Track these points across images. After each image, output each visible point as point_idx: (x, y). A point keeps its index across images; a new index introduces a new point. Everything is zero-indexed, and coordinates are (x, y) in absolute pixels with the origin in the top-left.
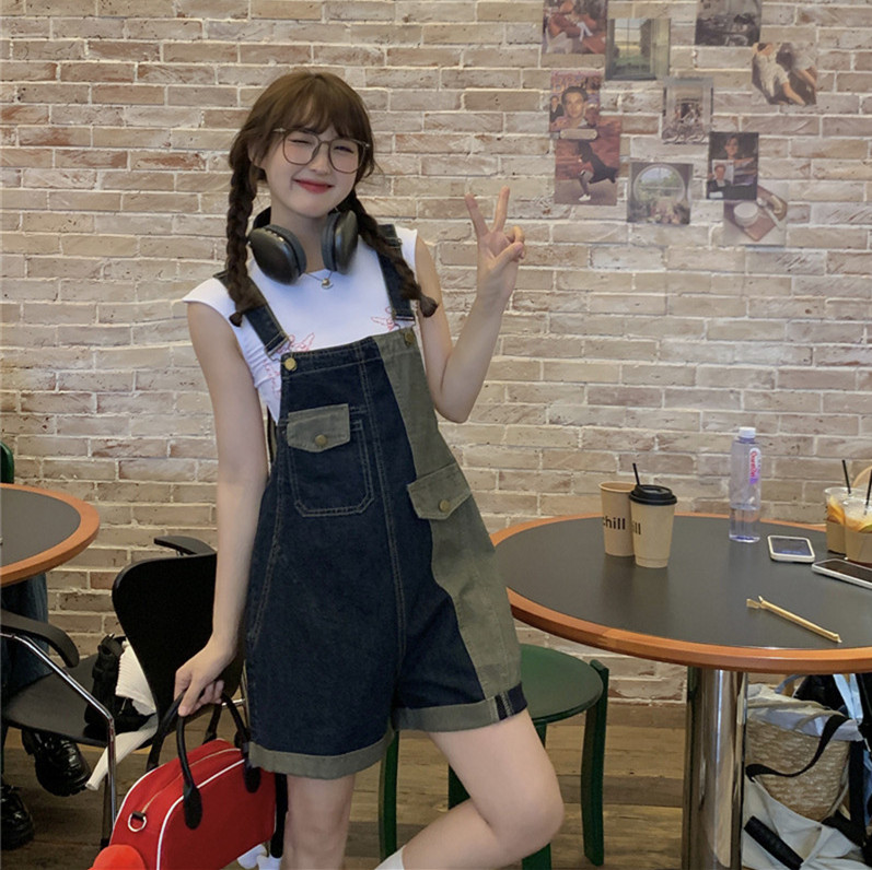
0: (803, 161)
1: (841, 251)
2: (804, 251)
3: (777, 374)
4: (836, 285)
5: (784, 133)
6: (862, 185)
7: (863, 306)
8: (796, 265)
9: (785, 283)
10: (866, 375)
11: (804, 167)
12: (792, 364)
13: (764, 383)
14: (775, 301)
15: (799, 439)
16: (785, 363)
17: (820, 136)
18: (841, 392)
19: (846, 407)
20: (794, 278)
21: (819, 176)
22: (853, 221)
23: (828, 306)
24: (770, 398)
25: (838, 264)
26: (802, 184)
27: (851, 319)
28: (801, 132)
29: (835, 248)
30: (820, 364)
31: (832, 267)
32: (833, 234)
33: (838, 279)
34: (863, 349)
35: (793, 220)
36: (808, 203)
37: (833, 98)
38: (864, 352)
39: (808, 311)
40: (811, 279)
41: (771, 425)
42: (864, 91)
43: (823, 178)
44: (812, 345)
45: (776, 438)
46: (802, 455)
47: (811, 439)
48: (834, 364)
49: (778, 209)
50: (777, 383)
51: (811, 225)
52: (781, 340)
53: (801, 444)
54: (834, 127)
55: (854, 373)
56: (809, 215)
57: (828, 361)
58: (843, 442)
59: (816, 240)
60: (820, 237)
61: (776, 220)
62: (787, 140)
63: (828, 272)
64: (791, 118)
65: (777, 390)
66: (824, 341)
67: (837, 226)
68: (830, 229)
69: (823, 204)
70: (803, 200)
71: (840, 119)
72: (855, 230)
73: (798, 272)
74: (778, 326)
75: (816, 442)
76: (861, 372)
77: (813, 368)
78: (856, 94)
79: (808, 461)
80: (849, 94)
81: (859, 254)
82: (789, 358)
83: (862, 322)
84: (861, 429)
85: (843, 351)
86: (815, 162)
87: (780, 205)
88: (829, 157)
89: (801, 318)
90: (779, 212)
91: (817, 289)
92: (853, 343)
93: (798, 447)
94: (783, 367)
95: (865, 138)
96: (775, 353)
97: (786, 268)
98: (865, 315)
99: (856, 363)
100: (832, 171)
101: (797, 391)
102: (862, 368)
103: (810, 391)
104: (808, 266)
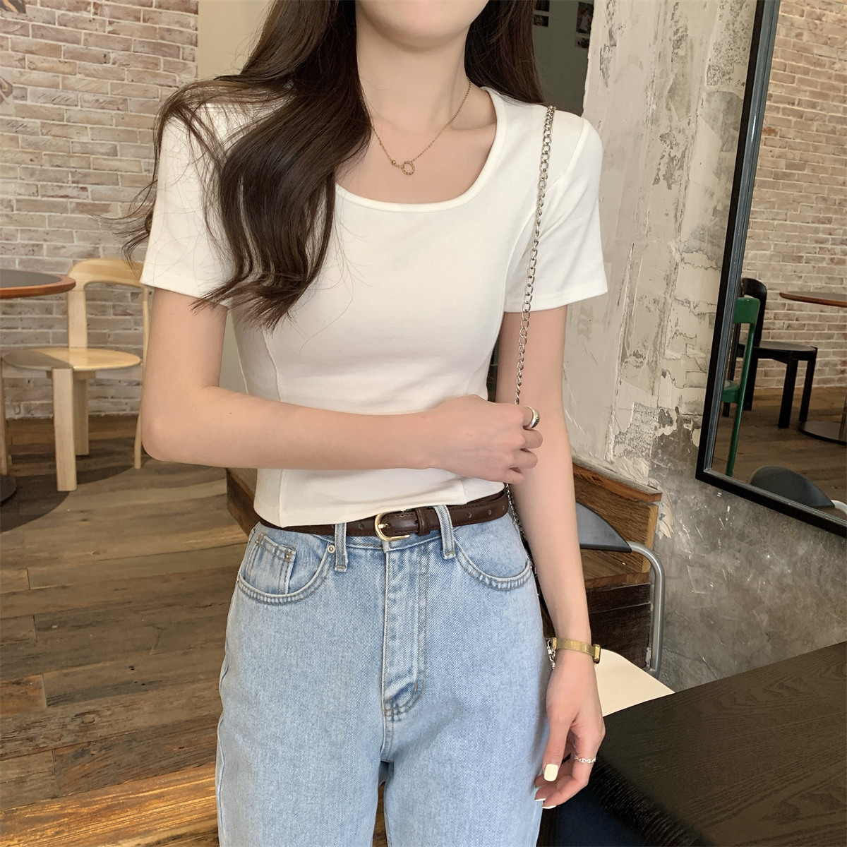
0: (20, 55)
1: (48, 121)
2: (25, 119)
3: (15, 201)
4: (48, 143)
5: (5, 32)
6: (58, 76)
7: (66, 158)
8: (20, 128)
9: (14, 140)
10: (74, 204)
11: (20, 60)
12: (25, 195)
13: (6, 208)
14: (9, 151)
15: (33, 245)
16: (19, 195)
17: (30, 38)
18: (59, 214)
19: (64, 224)
20: (20, 136)
21: (32, 67)
22: (54, 102)
23: (44, 157)
24: (11, 218)
25: (48, 130)
26: (20, 72)
27: (59, 167)
28: (16, 33)
29: (44, 119)
30: (43, 196)
31: (44, 131)
32: (43, 110)
33: (49, 140)
34: (70, 187)
35: (16, 98)
36: (26, 87)
37: (38, 10)
38: (71, 189)
39: (31, 160)
40: (31, 138)
41: (13, 236)
42: (58, 9)
43: (34, 69)
44: (37, 183)
45: (18, 244)
46: (37, 255)
47: (42, 245)
48: (53, 197)
49: (5, 88)
50: (15, 208)
51: (29, 102)
52: (16, 178)
53: (35, 249)
54: (39, 32)
55: (67, 202)
56: (27, 96)
57: (48, 194)
58: (64, 247)
59: (32, 113)
60: (35, 111)
61: (4, 96)
62: (7, 38)
63: (42, 134)
64: (9, 22)
65: (15, 212)
66: (44, 181)
67: (45, 105)
68: (41, 107)
69: (35, 87)
70: (22, 84)
71: (44, 27)
72: (56, 109)
73: (22, 133)
74: (13, 169)
75: (45, 247)
76: (71, 203)
77: (39, 198)
78: (53, 10)
79: (42, 260)
80: (49, 9)
81: (60, 125)
82: (22, 191)
83: (67, 169)
84: (75, 239)
85: (57, 188)
86: (28, 56)
87: (7, 86)
88: (37, 55)
89: (29, 164)
90: (5, 90)
91: (36, 146)
92: (64, 183)
93: (33, 250)
94: (19, 197)
95: (60, 43)
96: (12, 187)
97: (14, 129)
98: (68, 165)
99: (66, 196)
100: (40, 65)
101: (30, 213)
102: (71, 200)
103: (38, 214)
104: (28, 130)
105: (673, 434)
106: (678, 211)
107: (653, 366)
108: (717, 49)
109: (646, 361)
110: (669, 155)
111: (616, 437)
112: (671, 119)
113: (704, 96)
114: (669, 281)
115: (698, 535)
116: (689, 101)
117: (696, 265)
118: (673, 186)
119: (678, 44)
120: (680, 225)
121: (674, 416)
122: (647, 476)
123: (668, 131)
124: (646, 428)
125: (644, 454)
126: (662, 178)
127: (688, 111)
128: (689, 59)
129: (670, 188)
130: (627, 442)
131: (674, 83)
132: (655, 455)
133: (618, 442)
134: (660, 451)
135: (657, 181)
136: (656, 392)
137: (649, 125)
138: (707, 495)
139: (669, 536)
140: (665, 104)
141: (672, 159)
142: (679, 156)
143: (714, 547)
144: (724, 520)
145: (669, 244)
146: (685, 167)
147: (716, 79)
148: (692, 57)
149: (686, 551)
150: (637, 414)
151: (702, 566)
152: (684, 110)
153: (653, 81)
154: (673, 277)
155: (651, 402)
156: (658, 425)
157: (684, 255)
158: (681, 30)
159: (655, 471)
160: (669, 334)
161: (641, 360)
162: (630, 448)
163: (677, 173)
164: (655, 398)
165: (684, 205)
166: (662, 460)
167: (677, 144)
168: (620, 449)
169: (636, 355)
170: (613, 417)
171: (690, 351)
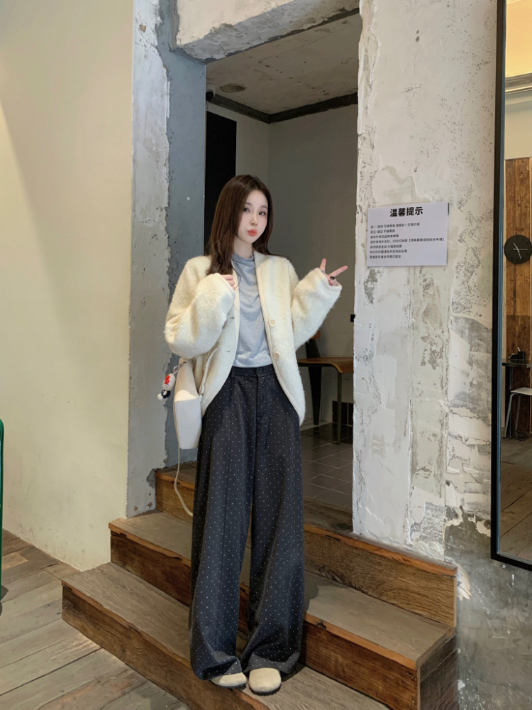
105: (461, 525)
106: (444, 383)
107: (439, 477)
108: (458, 294)
109: (432, 474)
110: (431, 349)
111: (412, 527)
112: (428, 328)
113: (452, 318)
114: (443, 424)
115: (492, 597)
116: (441, 320)
117: (462, 415)
118: (437, 368)
119: (427, 287)
120: (446, 391)
121: (459, 512)
122: (443, 554)
123: (427, 335)
124: (437, 520)
125: (437, 539)
126: (427, 363)
127: (441, 324)
128: (437, 296)
129: (434, 368)
130: (422, 530)
131: (427, 308)
132: (447, 540)
133: (414, 530)
134: (451, 537)
135: (423, 363)
136: (443, 495)
137: (411, 330)
138: (494, 567)
139: (467, 597)
140: (421, 320)
141: (434, 352)
142: (438, 350)
143: (506, 604)
144: (511, 585)
145: (439, 401)
146: (444, 358)
147: (459, 310)
148: (439, 296)
149: (484, 608)
150: (428, 511)
151: (498, 618)
152: (438, 325)
153: (410, 305)
154: (445, 421)
155: (440, 502)
156: (447, 519)
157: (452, 408)
158: (428, 280)
159: (449, 551)
160: (449, 457)
161: (429, 473)
162: (425, 535)
163: (439, 361)
164: (443, 499)
165: (447, 380)
166: (454, 543)
167: (435, 343)
168: (416, 535)
169: (424, 469)
170: (409, 512)
171: (466, 469)
